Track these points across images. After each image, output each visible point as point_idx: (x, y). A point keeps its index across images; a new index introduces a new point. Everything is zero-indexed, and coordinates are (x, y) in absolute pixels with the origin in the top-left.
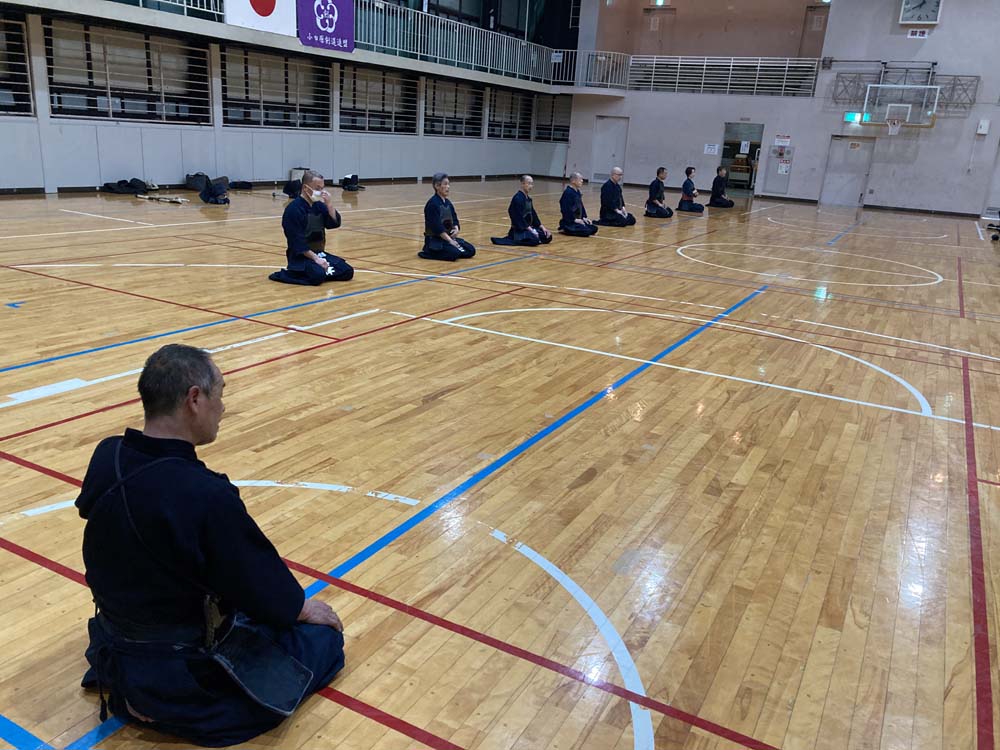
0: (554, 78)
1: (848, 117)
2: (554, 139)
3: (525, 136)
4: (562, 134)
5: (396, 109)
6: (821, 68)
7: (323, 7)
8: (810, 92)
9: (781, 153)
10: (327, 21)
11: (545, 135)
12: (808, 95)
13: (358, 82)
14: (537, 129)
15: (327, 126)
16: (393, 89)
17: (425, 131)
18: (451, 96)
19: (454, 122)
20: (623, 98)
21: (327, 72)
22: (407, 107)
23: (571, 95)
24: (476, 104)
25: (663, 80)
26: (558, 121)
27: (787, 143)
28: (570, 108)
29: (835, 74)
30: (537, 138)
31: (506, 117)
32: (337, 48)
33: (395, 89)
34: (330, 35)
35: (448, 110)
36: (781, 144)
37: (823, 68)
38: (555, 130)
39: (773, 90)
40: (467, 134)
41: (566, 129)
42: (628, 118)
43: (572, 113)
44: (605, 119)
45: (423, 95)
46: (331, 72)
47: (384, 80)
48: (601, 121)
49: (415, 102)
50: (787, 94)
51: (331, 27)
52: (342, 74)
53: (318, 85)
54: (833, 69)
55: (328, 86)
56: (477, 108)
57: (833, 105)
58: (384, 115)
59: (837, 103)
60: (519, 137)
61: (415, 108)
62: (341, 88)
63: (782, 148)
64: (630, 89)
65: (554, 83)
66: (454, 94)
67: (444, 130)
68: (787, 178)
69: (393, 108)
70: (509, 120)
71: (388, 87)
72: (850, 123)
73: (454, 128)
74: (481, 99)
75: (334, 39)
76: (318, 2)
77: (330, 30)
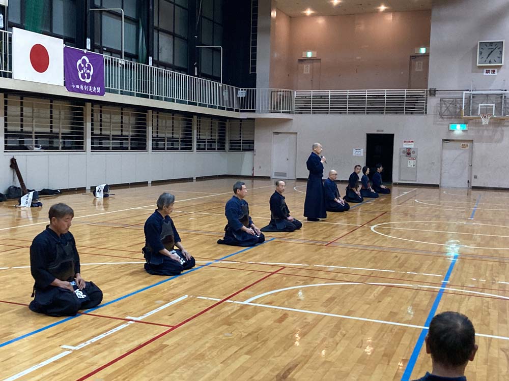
0: (241, 108)
1: (452, 127)
2: (243, 150)
3: (222, 148)
4: (249, 146)
5: (131, 134)
6: (428, 96)
7: (83, 65)
8: (423, 111)
9: (408, 153)
10: (86, 75)
11: (236, 147)
12: (422, 113)
13: (103, 116)
14: (230, 143)
15: (81, 148)
16: (129, 120)
17: (153, 149)
18: (169, 122)
19: (173, 140)
20: (291, 120)
21: (82, 109)
22: (139, 132)
23: (254, 119)
24: (187, 127)
25: (319, 106)
26: (245, 137)
27: (412, 146)
28: (254, 128)
29: (440, 99)
30: (230, 149)
31: (208, 136)
32: (93, 94)
33: (130, 120)
34: (88, 84)
35: (168, 133)
36: (407, 147)
37: (430, 95)
38: (243, 143)
39: (397, 111)
40: (182, 149)
41: (252, 142)
42: (297, 133)
43: (255, 132)
44: (280, 135)
45: (150, 123)
46: (85, 110)
47: (122, 113)
48: (276, 136)
49: (145, 128)
50: (407, 113)
51: (88, 78)
52: (92, 110)
53: (74, 118)
54: (437, 96)
55: (82, 119)
56: (188, 130)
57: (440, 119)
58: (122, 138)
59: (442, 118)
60: (218, 149)
61: (145, 132)
62: (92, 120)
63: (409, 149)
64: (296, 113)
65: (242, 111)
66: (171, 121)
67: (166, 146)
68: (415, 170)
69: (129, 132)
70: (210, 138)
71: (125, 118)
72: (453, 131)
73: (172, 145)
74: (191, 124)
75: (90, 87)
76: (80, 62)
77: (88, 81)
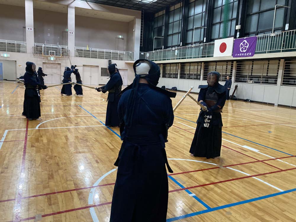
7: (243, 45)
10: (244, 49)
32: (247, 56)
34: (244, 53)
51: (245, 50)
75: (246, 54)
76: (242, 43)
77: (244, 51)
